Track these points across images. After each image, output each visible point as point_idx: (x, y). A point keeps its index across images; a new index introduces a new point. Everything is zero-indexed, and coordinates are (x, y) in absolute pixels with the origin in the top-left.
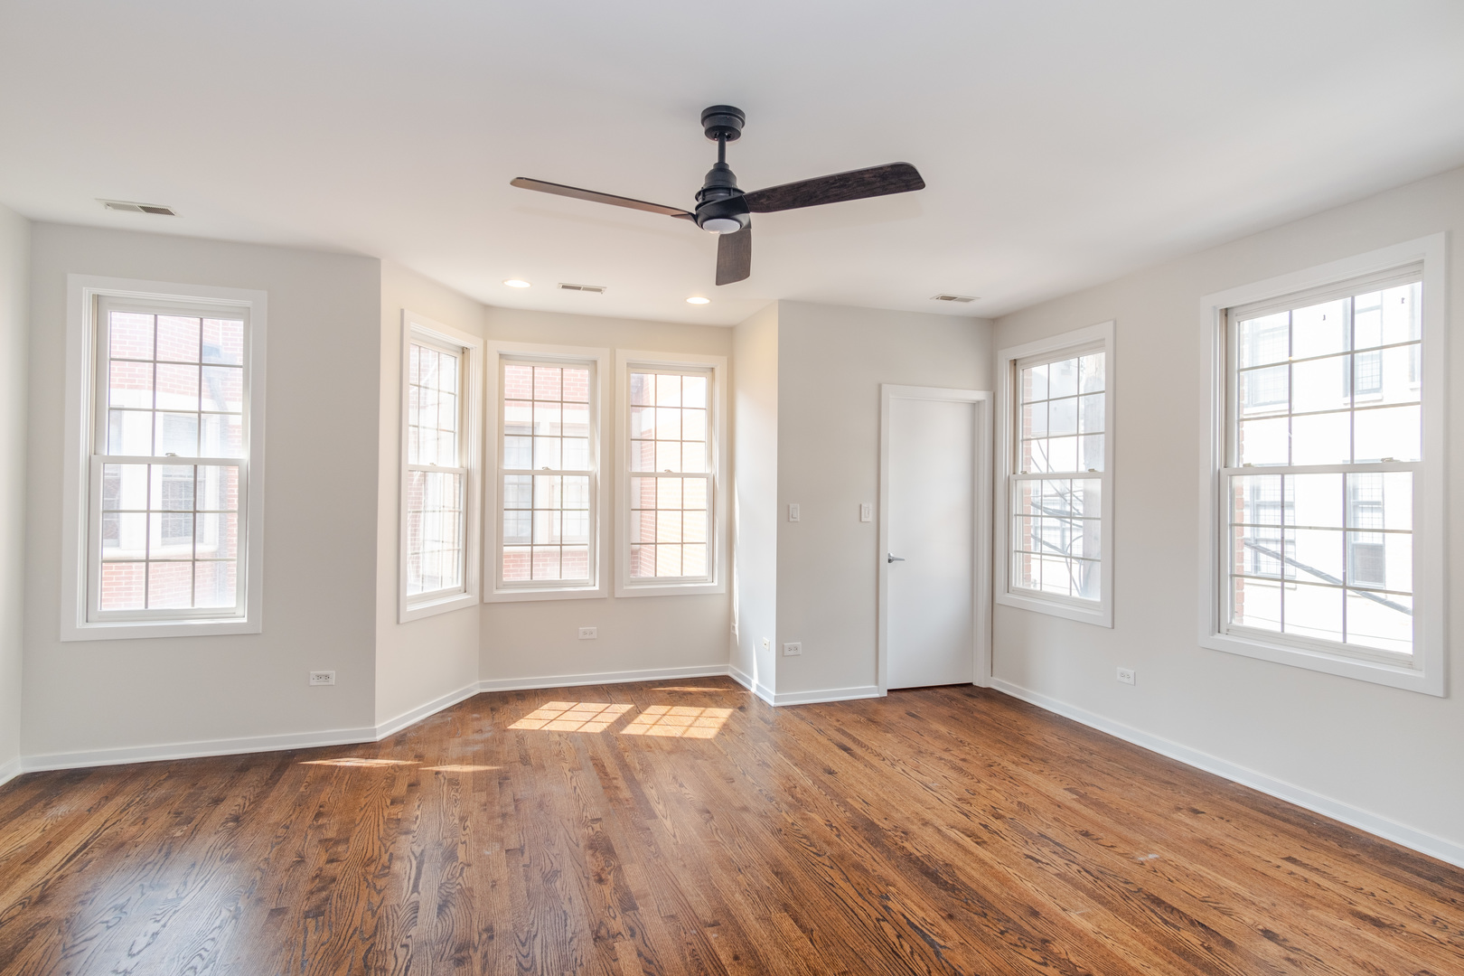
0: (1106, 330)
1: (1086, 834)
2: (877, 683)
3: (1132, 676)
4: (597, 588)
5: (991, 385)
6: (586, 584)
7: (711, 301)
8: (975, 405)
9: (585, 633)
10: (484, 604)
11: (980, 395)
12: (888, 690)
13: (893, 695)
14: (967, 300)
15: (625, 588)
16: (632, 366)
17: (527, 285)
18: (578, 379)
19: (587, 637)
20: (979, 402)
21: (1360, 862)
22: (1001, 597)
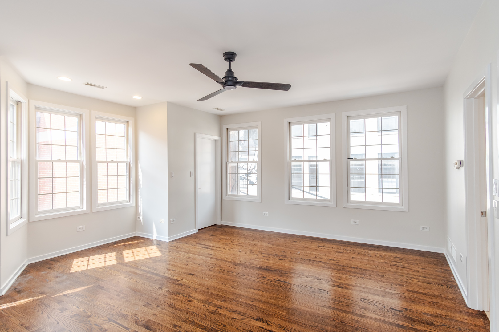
0: (259, 123)
1: (283, 252)
2: (195, 228)
3: (267, 214)
4: (85, 209)
5: (221, 135)
6: (79, 208)
7: (142, 98)
8: (216, 141)
9: (80, 229)
10: (30, 222)
11: (217, 138)
12: (199, 230)
13: (200, 231)
14: (222, 110)
15: (97, 208)
16: (98, 118)
17: (70, 80)
18: (73, 121)
19: (81, 230)
20: (217, 140)
21: (327, 243)
22: (225, 197)
